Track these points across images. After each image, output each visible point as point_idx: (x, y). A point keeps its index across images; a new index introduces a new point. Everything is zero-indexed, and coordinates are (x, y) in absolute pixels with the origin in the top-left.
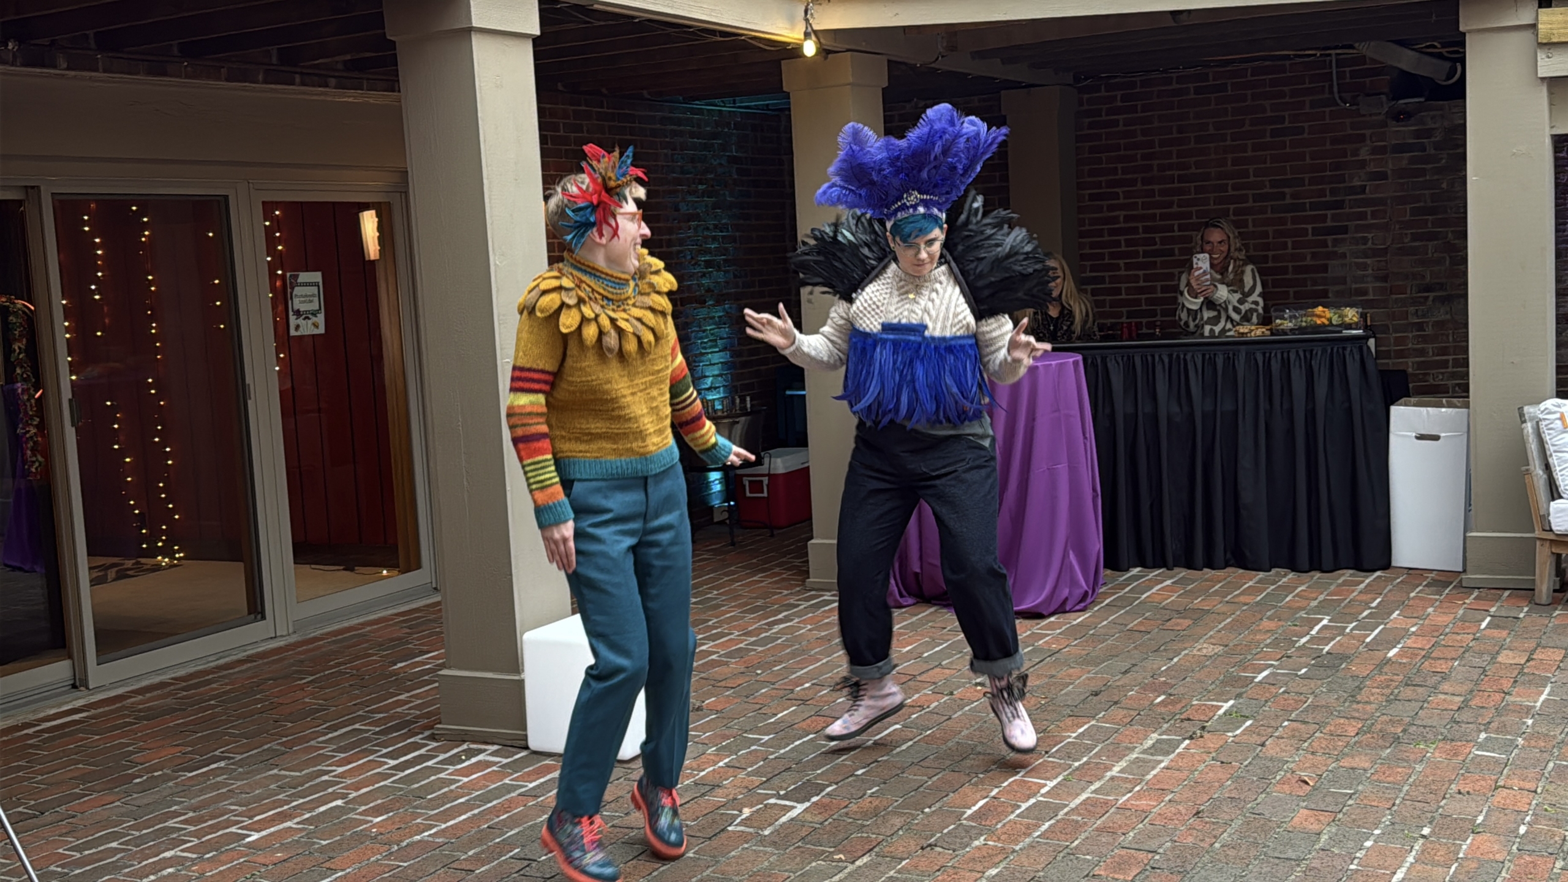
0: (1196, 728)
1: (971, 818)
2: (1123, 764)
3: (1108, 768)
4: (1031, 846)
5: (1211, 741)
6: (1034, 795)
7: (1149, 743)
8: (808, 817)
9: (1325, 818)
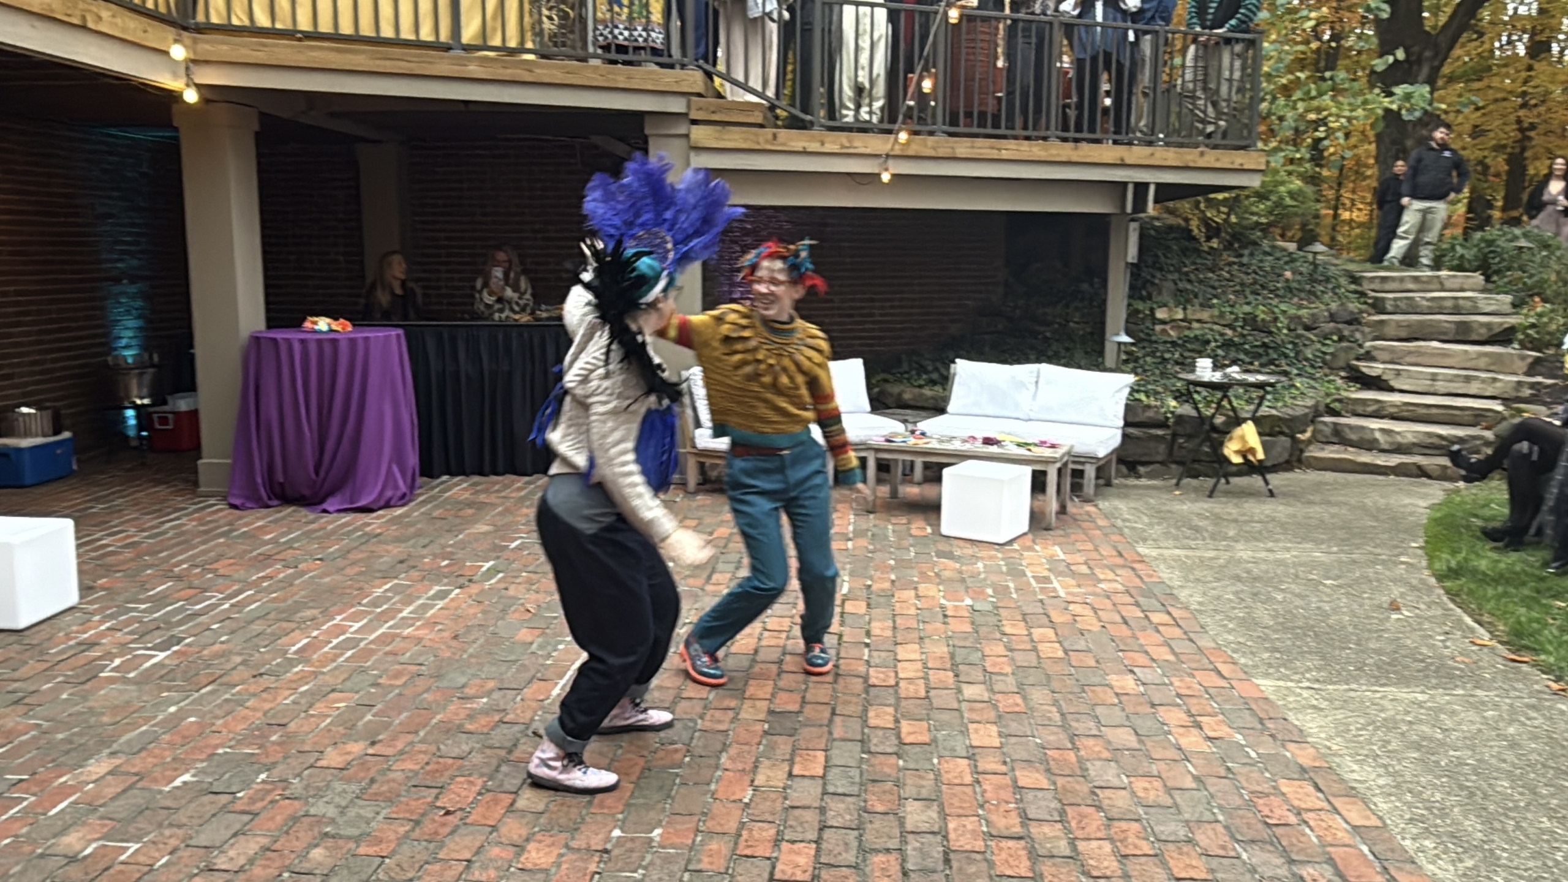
0: (464, 580)
1: (296, 653)
2: (411, 608)
3: (401, 611)
4: (336, 668)
5: (474, 589)
6: (343, 633)
7: (432, 593)
8: (167, 662)
9: (537, 632)
